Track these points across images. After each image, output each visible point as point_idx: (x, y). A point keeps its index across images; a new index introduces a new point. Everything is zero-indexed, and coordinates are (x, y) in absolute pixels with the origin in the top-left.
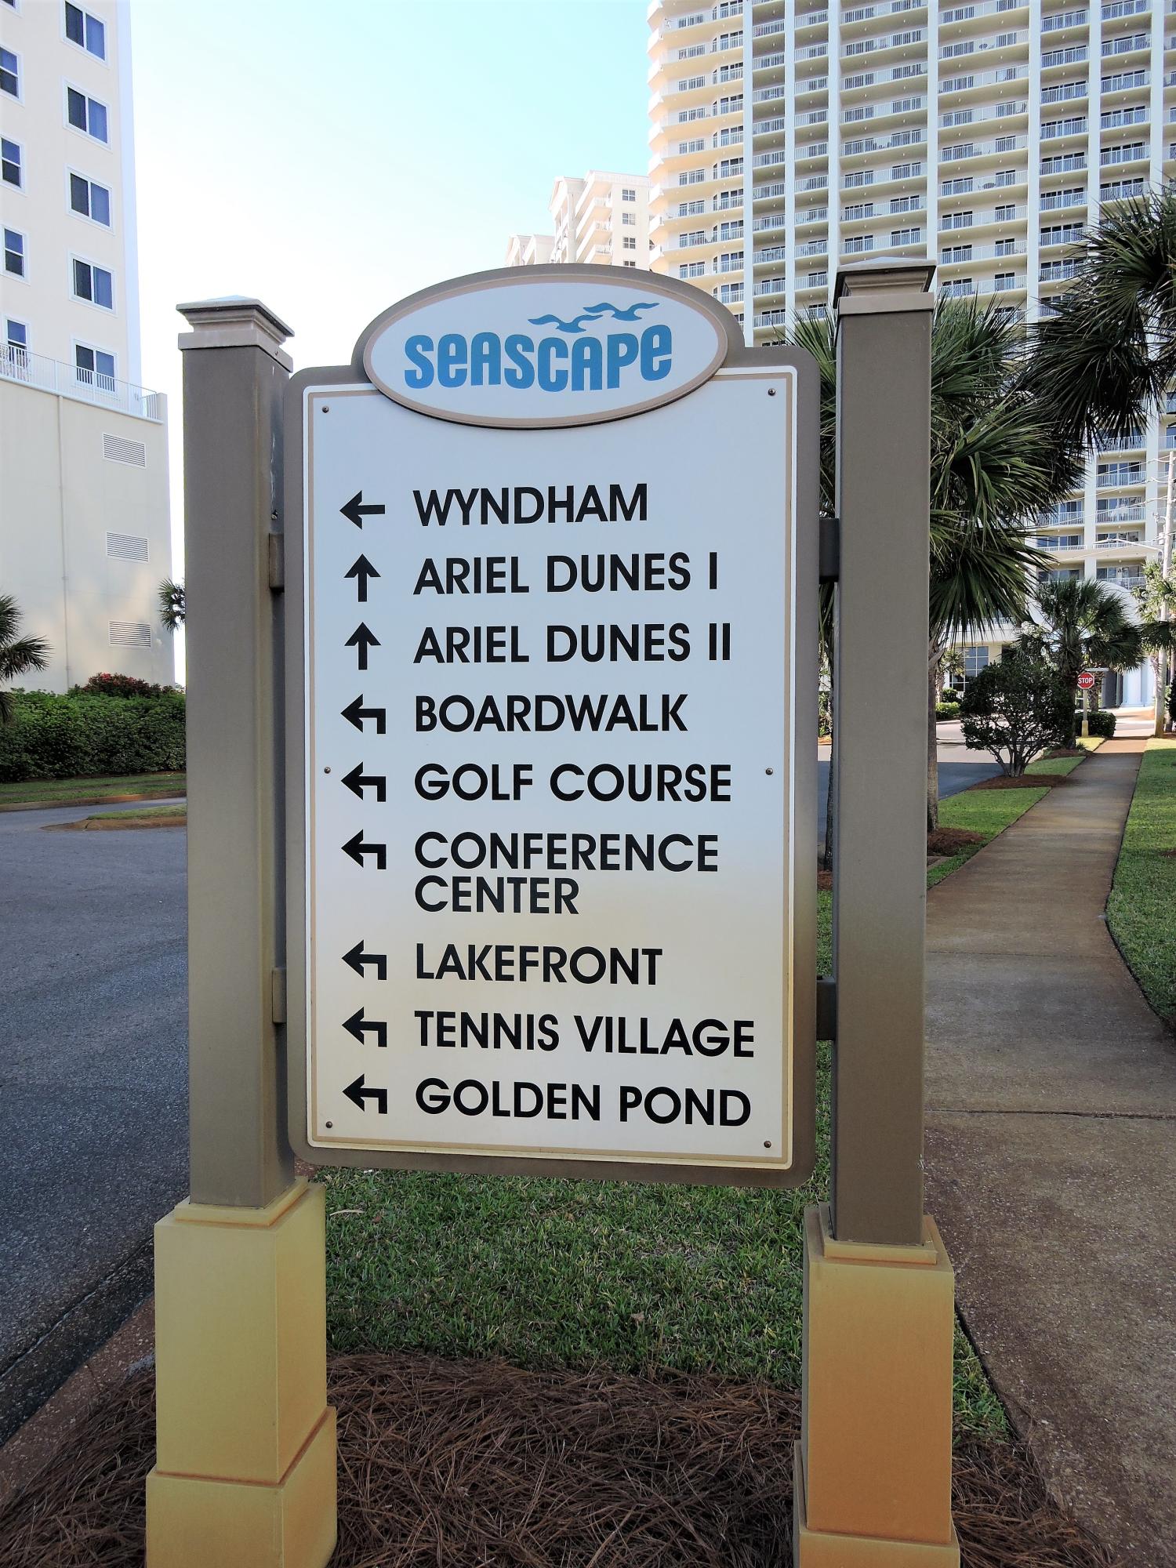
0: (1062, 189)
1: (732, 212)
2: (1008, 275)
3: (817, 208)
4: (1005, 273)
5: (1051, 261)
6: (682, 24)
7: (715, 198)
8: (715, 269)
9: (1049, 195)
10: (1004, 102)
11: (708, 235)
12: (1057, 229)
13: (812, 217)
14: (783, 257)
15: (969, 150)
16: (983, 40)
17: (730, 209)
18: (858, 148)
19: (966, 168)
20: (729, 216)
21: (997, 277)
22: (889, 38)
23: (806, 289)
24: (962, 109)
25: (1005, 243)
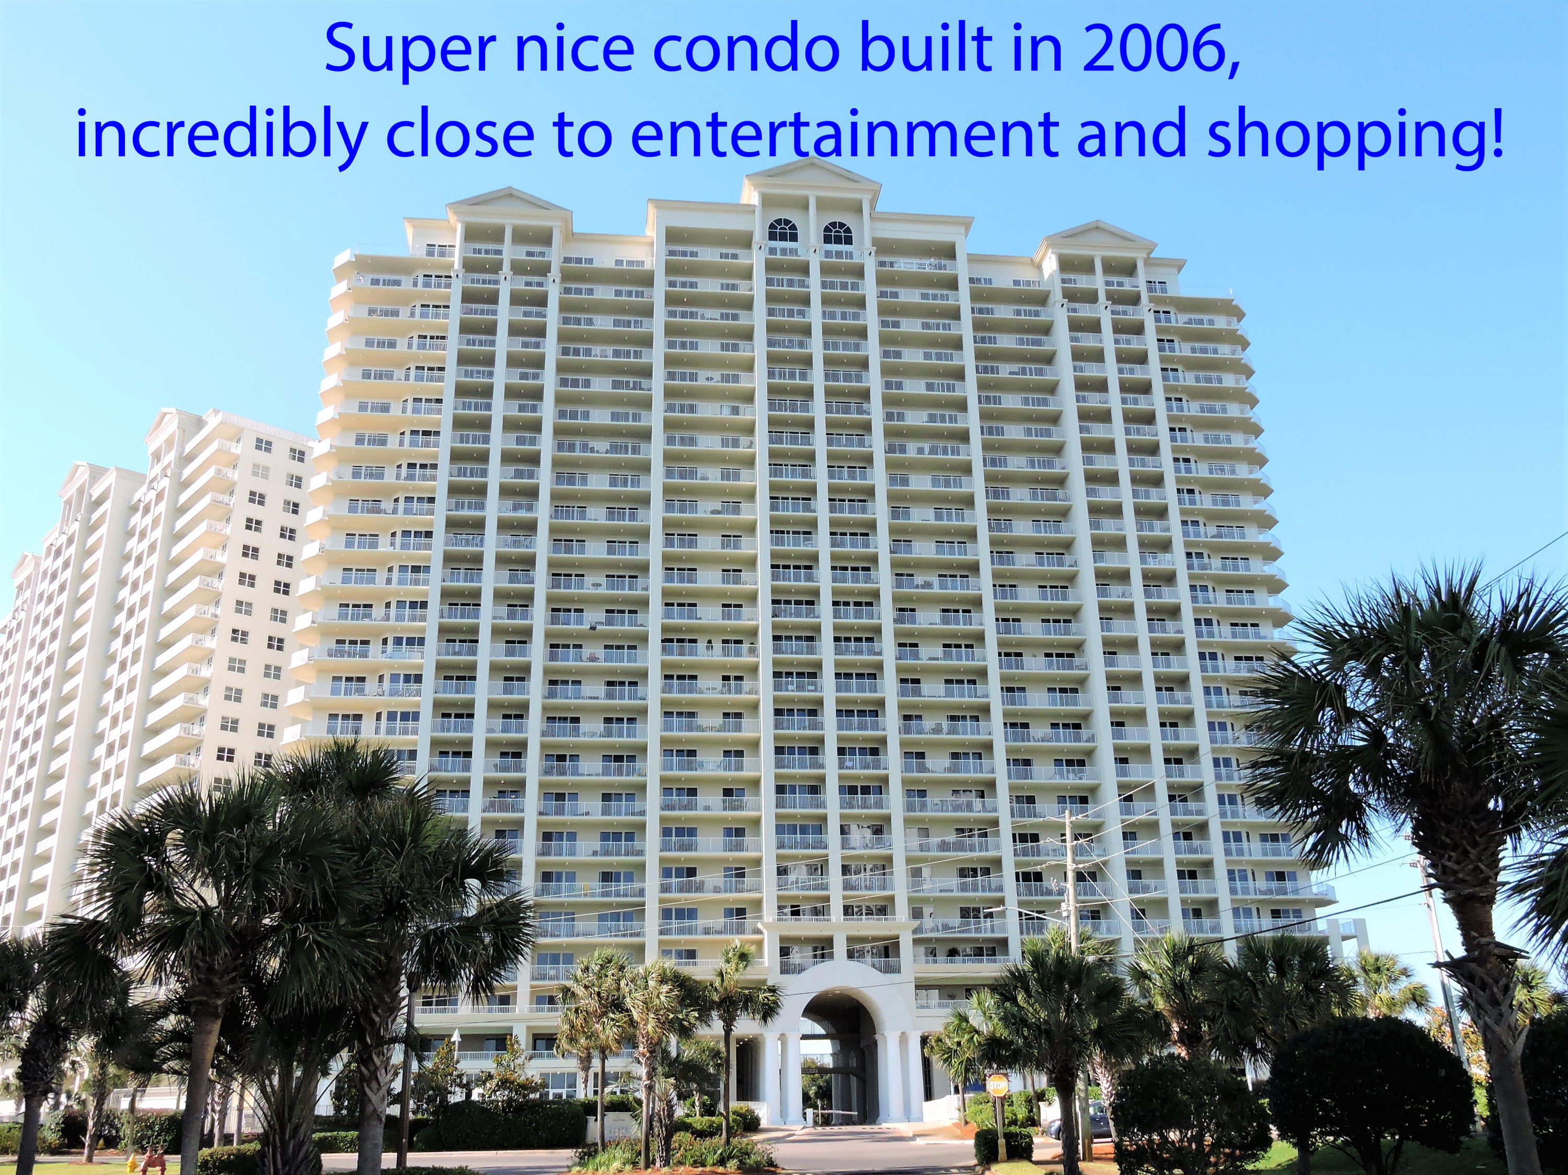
0: (791, 530)
1: (420, 486)
2: (736, 606)
3: (524, 501)
4: (733, 603)
5: (783, 598)
6: (375, 282)
7: (399, 466)
8: (392, 544)
9: (777, 532)
10: (730, 436)
11: (387, 505)
12: (787, 567)
13: (516, 508)
14: (482, 546)
15: (693, 474)
16: (710, 374)
17: (417, 482)
18: (572, 448)
19: (692, 491)
20: (416, 489)
21: (724, 606)
22: (610, 350)
23: (505, 585)
24: (686, 434)
25: (733, 571)
